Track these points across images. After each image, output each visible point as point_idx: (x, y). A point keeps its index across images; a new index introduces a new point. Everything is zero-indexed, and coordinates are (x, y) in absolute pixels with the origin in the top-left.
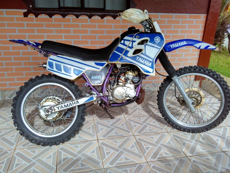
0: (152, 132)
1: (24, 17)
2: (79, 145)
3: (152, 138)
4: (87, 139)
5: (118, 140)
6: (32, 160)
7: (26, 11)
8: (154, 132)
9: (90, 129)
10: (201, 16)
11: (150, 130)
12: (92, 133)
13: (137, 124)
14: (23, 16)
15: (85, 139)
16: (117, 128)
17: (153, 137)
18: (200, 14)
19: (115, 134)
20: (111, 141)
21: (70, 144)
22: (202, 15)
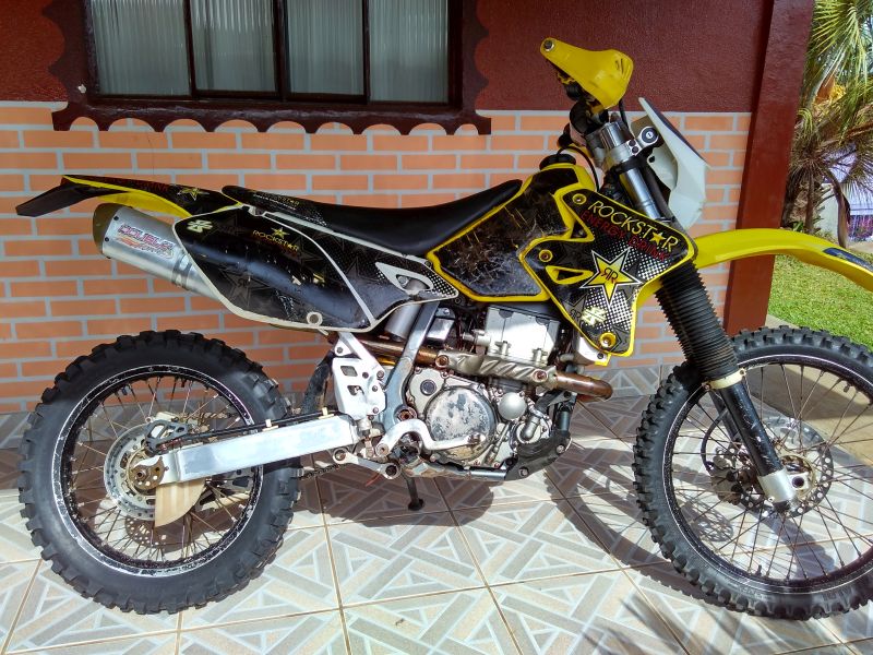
0: (560, 571)
1: (56, 129)
2: (263, 634)
3: (561, 594)
4: (297, 605)
5: (422, 610)
7: (62, 105)
8: (568, 570)
9: (312, 563)
10: (732, 118)
11: (552, 562)
12: (317, 580)
13: (500, 539)
14: (51, 127)
15: (289, 607)
16: (419, 557)
17: (565, 588)
18: (726, 110)
19: (410, 584)
20: (395, 613)
21: (227, 631)
22: (735, 115)
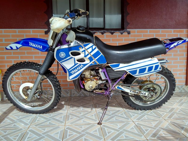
0: (150, 120)
2: (83, 127)
5: (118, 124)
6: (42, 135)
7: (47, 30)
9: (93, 116)
11: (148, 118)
12: (94, 119)
13: (135, 114)
14: (44, 34)
15: (89, 123)
16: (117, 116)
17: (152, 122)
18: (182, 29)
19: (115, 120)
20: (112, 124)
21: (75, 125)
22: (185, 30)
